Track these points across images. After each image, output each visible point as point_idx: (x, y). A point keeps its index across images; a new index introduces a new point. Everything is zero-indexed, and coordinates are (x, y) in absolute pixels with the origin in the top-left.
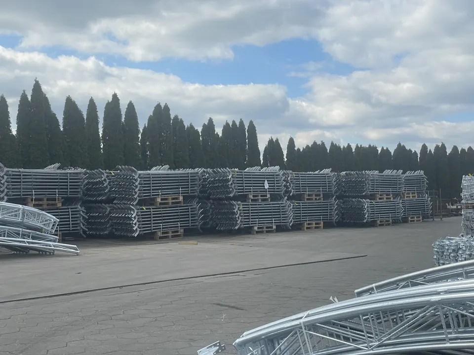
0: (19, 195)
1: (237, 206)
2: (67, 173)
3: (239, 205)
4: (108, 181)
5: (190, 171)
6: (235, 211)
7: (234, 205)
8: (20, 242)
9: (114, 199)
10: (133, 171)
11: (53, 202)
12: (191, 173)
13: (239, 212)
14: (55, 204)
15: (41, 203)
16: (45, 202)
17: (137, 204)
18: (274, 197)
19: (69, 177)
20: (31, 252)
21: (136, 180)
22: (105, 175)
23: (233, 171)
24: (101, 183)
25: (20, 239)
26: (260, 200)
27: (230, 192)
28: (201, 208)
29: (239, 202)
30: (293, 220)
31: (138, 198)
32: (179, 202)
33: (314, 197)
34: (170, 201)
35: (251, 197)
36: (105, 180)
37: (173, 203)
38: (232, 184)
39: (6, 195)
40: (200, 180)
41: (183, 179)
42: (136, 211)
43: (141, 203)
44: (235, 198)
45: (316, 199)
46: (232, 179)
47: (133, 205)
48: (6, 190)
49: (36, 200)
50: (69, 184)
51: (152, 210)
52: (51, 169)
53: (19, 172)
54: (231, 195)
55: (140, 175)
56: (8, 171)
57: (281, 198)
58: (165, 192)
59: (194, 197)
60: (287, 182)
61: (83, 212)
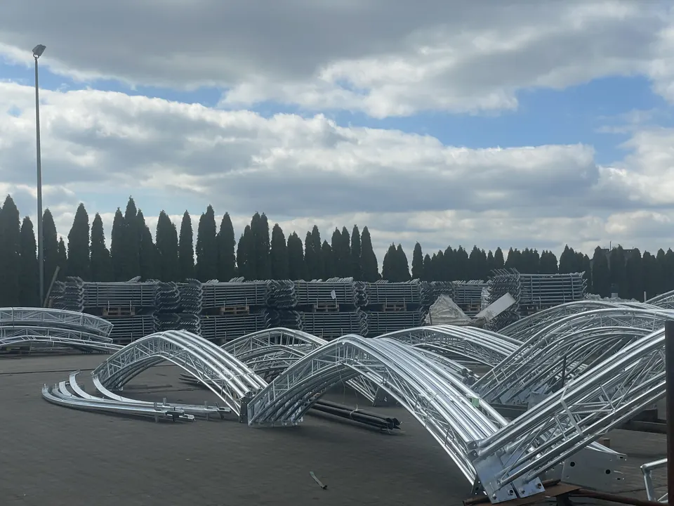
0: (95, 305)
1: (299, 316)
2: (140, 286)
3: (301, 315)
4: (179, 292)
5: (258, 282)
6: (297, 320)
7: (296, 315)
8: (80, 342)
9: (184, 308)
10: (198, 283)
11: (128, 312)
12: (258, 285)
13: (301, 321)
14: (129, 314)
15: (115, 312)
16: (119, 311)
17: (200, 314)
18: (343, 308)
19: (142, 289)
20: (94, 351)
21: (200, 292)
22: (177, 286)
23: (296, 283)
24: (173, 294)
25: (80, 340)
26: (327, 311)
27: (292, 303)
28: (268, 317)
29: (302, 312)
30: (368, 330)
31: (202, 308)
32: (246, 312)
33: (395, 308)
34: (236, 311)
35: (316, 307)
36: (176, 291)
37: (238, 313)
38: (294, 295)
39: (84, 305)
40: (268, 291)
41: (250, 290)
42: (199, 319)
43: (204, 312)
44: (299, 308)
45: (397, 310)
46: (294, 290)
47: (196, 314)
48: (84, 301)
49: (110, 309)
50: (142, 295)
51: (215, 319)
52: (133, 282)
53: (96, 285)
54: (293, 305)
55: (204, 287)
56: (85, 285)
57: (354, 309)
58: (230, 302)
59: (261, 308)
60: (361, 292)
61: (156, 320)
